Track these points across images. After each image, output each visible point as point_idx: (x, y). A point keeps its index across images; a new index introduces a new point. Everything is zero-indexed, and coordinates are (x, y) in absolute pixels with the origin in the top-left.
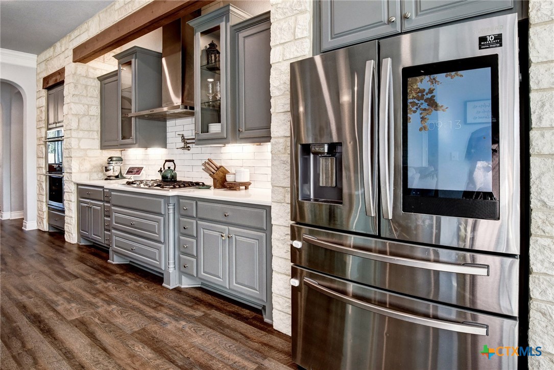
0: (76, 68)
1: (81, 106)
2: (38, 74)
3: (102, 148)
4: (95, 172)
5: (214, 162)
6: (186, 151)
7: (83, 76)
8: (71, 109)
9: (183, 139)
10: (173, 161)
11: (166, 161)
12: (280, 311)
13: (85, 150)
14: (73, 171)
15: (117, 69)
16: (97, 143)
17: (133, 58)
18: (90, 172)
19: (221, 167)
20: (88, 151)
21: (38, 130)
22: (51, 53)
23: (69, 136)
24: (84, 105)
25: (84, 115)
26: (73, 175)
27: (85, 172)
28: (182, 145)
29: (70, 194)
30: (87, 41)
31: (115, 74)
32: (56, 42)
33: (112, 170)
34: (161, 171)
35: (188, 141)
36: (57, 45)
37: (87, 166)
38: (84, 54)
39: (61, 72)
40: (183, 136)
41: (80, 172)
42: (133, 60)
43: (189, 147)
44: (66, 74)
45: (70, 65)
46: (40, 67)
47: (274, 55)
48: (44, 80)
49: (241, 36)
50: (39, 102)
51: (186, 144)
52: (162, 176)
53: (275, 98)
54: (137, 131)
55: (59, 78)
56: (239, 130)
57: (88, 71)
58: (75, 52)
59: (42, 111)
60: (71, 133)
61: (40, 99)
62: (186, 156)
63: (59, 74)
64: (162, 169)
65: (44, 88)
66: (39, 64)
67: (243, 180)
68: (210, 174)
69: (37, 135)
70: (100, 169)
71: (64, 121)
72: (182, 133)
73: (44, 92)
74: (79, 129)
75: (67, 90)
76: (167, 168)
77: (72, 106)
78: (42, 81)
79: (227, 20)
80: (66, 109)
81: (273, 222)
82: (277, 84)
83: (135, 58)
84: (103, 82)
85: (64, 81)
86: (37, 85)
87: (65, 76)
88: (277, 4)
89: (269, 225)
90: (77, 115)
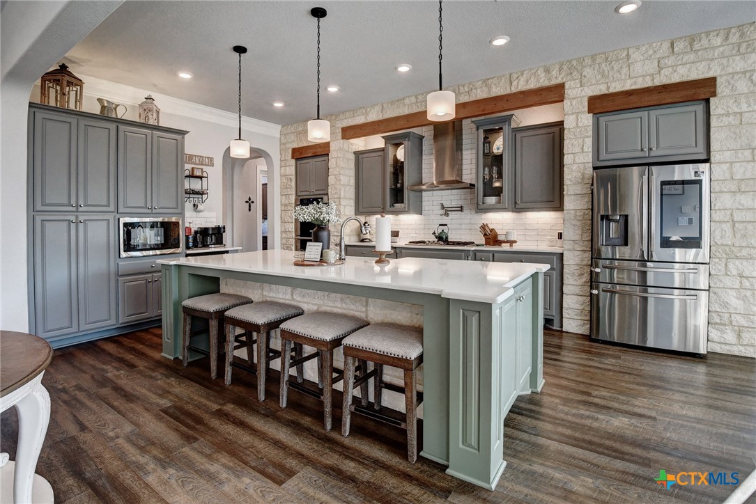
0: (343, 144)
2: (282, 144)
3: (356, 214)
4: (353, 235)
5: (489, 225)
6: (446, 217)
7: (346, 151)
8: (340, 180)
9: (443, 207)
10: (446, 225)
11: (440, 225)
15: (384, 146)
16: (353, 208)
17: (404, 141)
18: (350, 235)
19: (493, 229)
24: (347, 176)
25: (347, 185)
28: (443, 212)
30: (364, 124)
31: (383, 150)
33: (368, 234)
34: (434, 233)
35: (448, 209)
38: (349, 132)
39: (325, 146)
40: (442, 205)
44: (331, 149)
45: (339, 141)
46: (285, 138)
47: (567, 159)
48: (294, 150)
49: (519, 136)
50: (286, 170)
51: (446, 211)
52: (436, 238)
53: (567, 185)
54: (409, 200)
55: (319, 151)
56: (516, 203)
57: (349, 147)
58: (344, 130)
59: (291, 179)
60: (340, 201)
61: (288, 168)
62: (445, 220)
63: (320, 147)
64: (436, 232)
65: (292, 158)
66: (282, 134)
67: (512, 239)
68: (485, 235)
69: (281, 201)
70: (355, 233)
71: (329, 190)
72: (442, 202)
73: (293, 161)
74: (345, 198)
75: (334, 163)
76: (440, 231)
77: (342, 177)
78: (290, 151)
79: (510, 125)
80: (331, 180)
81: (564, 263)
82: (569, 177)
83: (408, 141)
84: (360, 156)
85: (328, 154)
86: (281, 155)
87: (329, 150)
88: (569, 129)
89: (559, 265)
90: (343, 185)
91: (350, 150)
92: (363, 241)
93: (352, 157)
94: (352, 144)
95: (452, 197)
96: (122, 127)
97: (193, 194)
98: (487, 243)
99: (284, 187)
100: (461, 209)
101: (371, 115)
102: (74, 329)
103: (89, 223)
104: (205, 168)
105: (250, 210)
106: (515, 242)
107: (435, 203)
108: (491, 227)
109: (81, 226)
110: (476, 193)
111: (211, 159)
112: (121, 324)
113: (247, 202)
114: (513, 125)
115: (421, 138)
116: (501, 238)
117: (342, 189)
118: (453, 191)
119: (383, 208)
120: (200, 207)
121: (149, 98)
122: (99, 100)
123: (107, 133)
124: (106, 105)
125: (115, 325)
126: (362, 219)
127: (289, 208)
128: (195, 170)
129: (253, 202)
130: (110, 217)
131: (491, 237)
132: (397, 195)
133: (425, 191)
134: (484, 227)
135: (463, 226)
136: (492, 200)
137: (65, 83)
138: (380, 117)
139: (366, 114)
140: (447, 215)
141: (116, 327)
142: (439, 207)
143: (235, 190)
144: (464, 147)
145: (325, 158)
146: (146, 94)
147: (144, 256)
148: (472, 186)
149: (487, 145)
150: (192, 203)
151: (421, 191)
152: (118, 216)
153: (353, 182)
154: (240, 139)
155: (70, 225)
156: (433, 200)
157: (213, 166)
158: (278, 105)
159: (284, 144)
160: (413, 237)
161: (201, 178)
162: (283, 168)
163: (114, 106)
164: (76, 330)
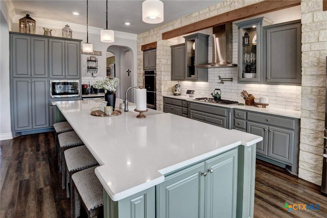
0: (163, 42)
1: (165, 60)
2: (138, 43)
3: (172, 80)
4: (169, 91)
6: (222, 84)
7: (165, 46)
8: (161, 61)
10: (220, 90)
11: (216, 89)
12: (304, 169)
13: (166, 81)
14: (162, 90)
15: (185, 42)
16: (170, 77)
17: (196, 38)
18: (167, 91)
19: (250, 95)
20: (167, 81)
21: (138, 70)
22: (147, 35)
23: (160, 74)
24: (166, 59)
25: (166, 64)
26: (162, 92)
27: (166, 91)
28: (220, 81)
29: (160, 101)
30: (172, 30)
31: (184, 44)
32: (151, 29)
33: (178, 91)
34: (212, 94)
35: (223, 79)
36: (151, 31)
37: (167, 89)
38: (166, 36)
39: (155, 43)
40: (220, 77)
41: (164, 91)
42: (196, 40)
43: (223, 82)
44: (158, 45)
45: (161, 41)
46: (139, 40)
47: (304, 48)
48: (142, 46)
49: (269, 31)
50: (139, 56)
51: (222, 81)
52: (213, 97)
53: (304, 67)
54: (197, 74)
55: (152, 46)
56: (267, 78)
57: (167, 43)
58: (164, 35)
59: (141, 61)
60: (161, 73)
61: (140, 55)
62: (220, 86)
63: (153, 44)
64: (213, 93)
65: (142, 50)
66: (138, 39)
67: (265, 103)
68: (245, 98)
69: (138, 72)
70: (171, 90)
71: (157, 67)
72: (219, 75)
73: (142, 52)
74: (164, 71)
75: (159, 53)
76: (216, 93)
77: (162, 60)
78: (141, 47)
79: (261, 24)
80: (158, 61)
81: (301, 127)
82: (306, 61)
83: (197, 38)
84: (173, 48)
85: (156, 48)
86: (137, 49)
87: (157, 46)
88: (306, 24)
89: (297, 128)
90: (163, 64)
91: (168, 45)
92: (175, 95)
93: (170, 49)
94: (169, 42)
95: (226, 73)
96: (51, 40)
97: (90, 68)
98: (247, 104)
99: (139, 65)
100: (231, 80)
101: (175, 25)
102: (30, 127)
103: (36, 82)
104: (97, 57)
105: (129, 75)
106: (267, 105)
107: (215, 75)
108: (249, 93)
109: (33, 83)
110: (238, 70)
111: (100, 52)
112: (51, 127)
113: (127, 72)
114: (264, 24)
115: (207, 36)
116: (256, 101)
117: (163, 67)
118: (226, 68)
119: (184, 77)
120: (94, 75)
121: (67, 26)
122: (44, 28)
123: (44, 43)
124: (46, 30)
125: (48, 127)
126: (176, 83)
127: (141, 76)
128: (92, 58)
129: (130, 72)
130: (46, 80)
131: (248, 99)
132: (192, 71)
133: (210, 68)
134: (244, 93)
135: (233, 91)
136: (249, 76)
137: (27, 22)
138: (180, 26)
139: (173, 25)
140: (223, 83)
141: (49, 128)
142: (218, 78)
143: (121, 66)
144: (233, 40)
145: (154, 50)
146: (66, 23)
147: (61, 97)
148: (235, 66)
149: (246, 39)
150: (91, 73)
151: (207, 68)
152: (49, 79)
153: (170, 62)
154: (87, 43)
155: (28, 83)
156: (214, 73)
157: (101, 55)
158: (128, 24)
159: (139, 43)
160: (202, 95)
161: (95, 61)
162: (138, 56)
163: (49, 30)
164: (31, 128)
